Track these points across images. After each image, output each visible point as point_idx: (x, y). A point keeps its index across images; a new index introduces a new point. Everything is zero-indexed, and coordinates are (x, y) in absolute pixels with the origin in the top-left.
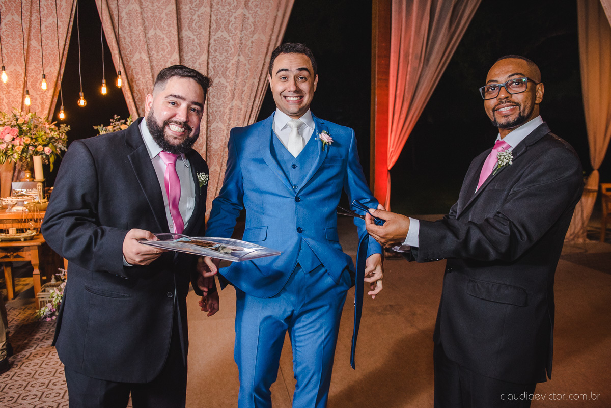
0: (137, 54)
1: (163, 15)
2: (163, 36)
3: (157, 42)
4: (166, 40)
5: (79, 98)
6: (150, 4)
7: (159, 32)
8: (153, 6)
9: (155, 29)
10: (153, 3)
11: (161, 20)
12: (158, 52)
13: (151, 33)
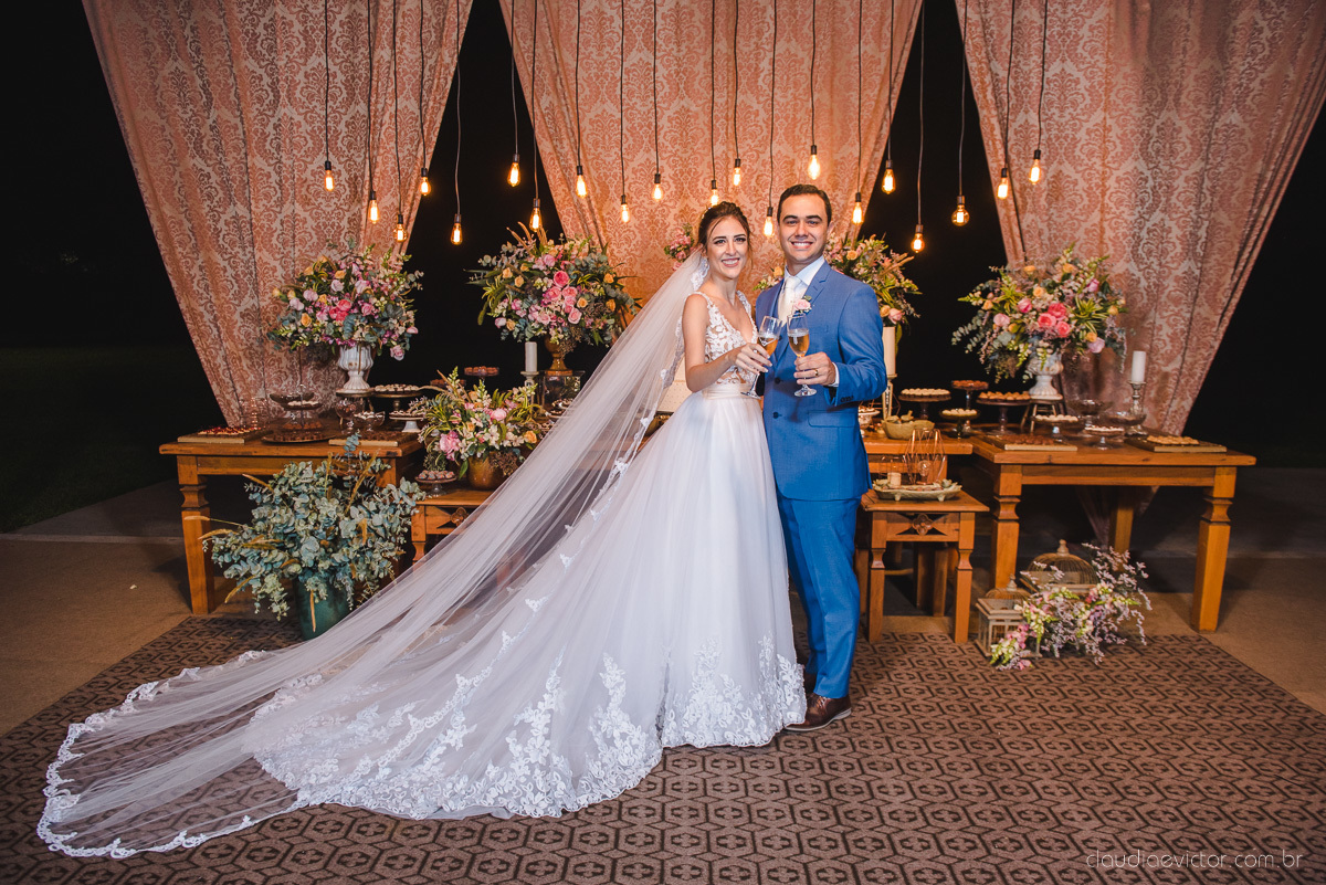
0: (1022, 113)
1: (1084, 31)
2: (1077, 74)
3: (1063, 88)
4: (1084, 83)
5: (955, 209)
6: (1059, 7)
7: (1070, 67)
8: (1065, 13)
9: (1063, 61)
10: (1064, 5)
11: (1077, 38)
12: (1062, 110)
13: (1054, 69)
